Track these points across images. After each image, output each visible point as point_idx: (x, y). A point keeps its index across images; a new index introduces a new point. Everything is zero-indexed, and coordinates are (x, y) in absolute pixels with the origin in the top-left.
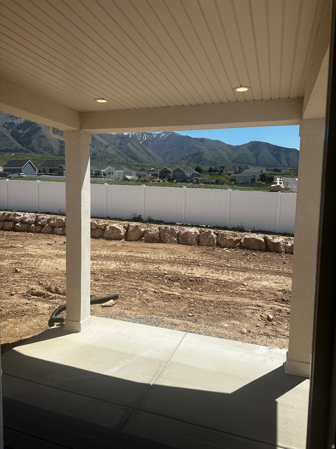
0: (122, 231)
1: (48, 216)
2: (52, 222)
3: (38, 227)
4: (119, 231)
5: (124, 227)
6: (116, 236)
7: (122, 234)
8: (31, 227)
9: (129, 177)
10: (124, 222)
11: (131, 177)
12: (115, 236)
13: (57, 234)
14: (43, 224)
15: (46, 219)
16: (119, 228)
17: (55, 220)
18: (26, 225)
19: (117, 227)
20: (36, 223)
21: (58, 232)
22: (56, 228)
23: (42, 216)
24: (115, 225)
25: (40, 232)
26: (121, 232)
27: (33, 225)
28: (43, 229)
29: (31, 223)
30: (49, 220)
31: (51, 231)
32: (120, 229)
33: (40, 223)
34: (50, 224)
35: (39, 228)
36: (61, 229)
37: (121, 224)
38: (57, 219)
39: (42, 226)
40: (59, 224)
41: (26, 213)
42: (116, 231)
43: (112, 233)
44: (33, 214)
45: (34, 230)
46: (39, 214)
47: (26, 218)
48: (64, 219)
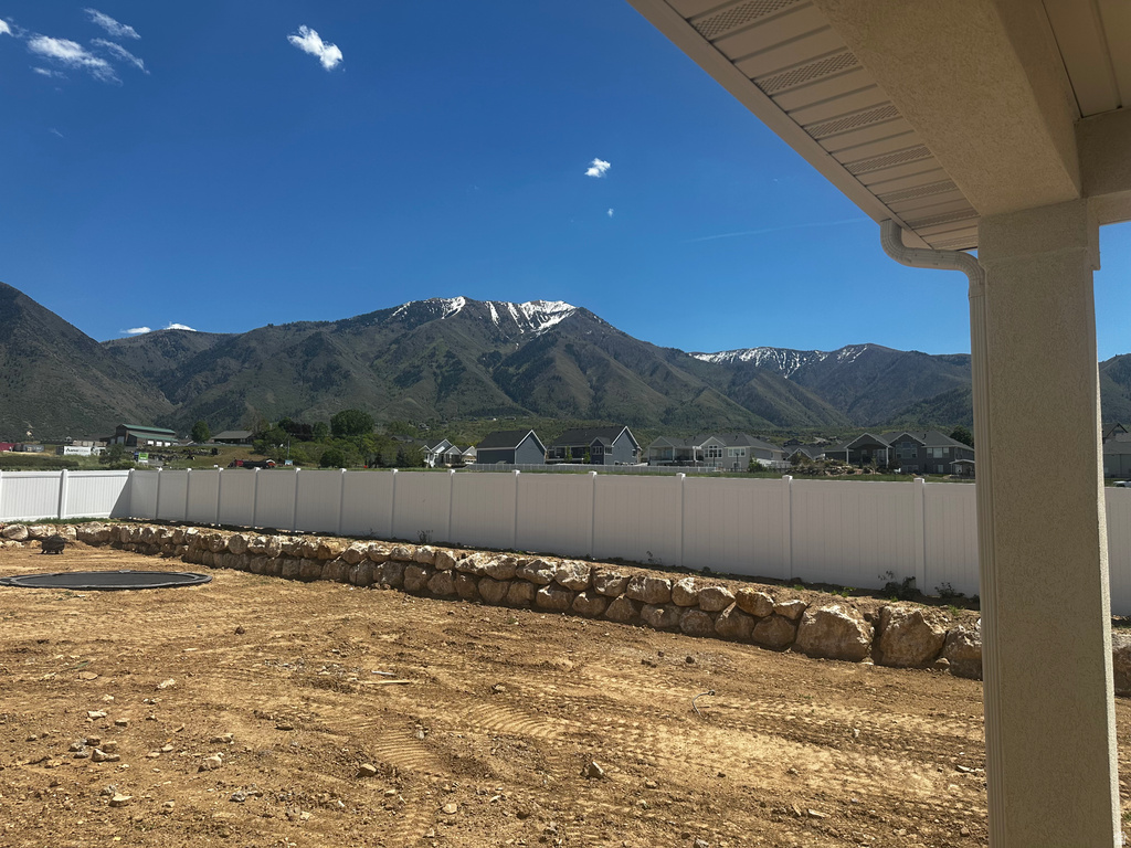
0: (860, 629)
1: (623, 572)
2: (635, 588)
3: (597, 600)
4: (850, 629)
5: (867, 617)
6: (843, 645)
7: (865, 641)
8: (577, 599)
9: (764, 463)
10: (860, 600)
11: (769, 462)
12: (838, 647)
13: (650, 626)
14: (610, 593)
15: (618, 578)
16: (852, 620)
17: (644, 582)
18: (565, 594)
19: (845, 616)
20: (590, 588)
21: (653, 621)
22: (646, 608)
23: (605, 570)
24: (835, 609)
25: (601, 617)
26: (859, 633)
27: (583, 595)
28: (611, 608)
29: (577, 587)
30: (627, 581)
31: (631, 616)
32: (856, 622)
33: (602, 590)
34: (630, 594)
35: (598, 606)
36: (662, 611)
37: (853, 607)
38: (649, 580)
39: (608, 599)
40: (654, 597)
41: (565, 561)
42: (840, 630)
43: (828, 635)
44: (584, 563)
45: (584, 609)
46: (597, 565)
47: (565, 575)
48: (668, 583)
